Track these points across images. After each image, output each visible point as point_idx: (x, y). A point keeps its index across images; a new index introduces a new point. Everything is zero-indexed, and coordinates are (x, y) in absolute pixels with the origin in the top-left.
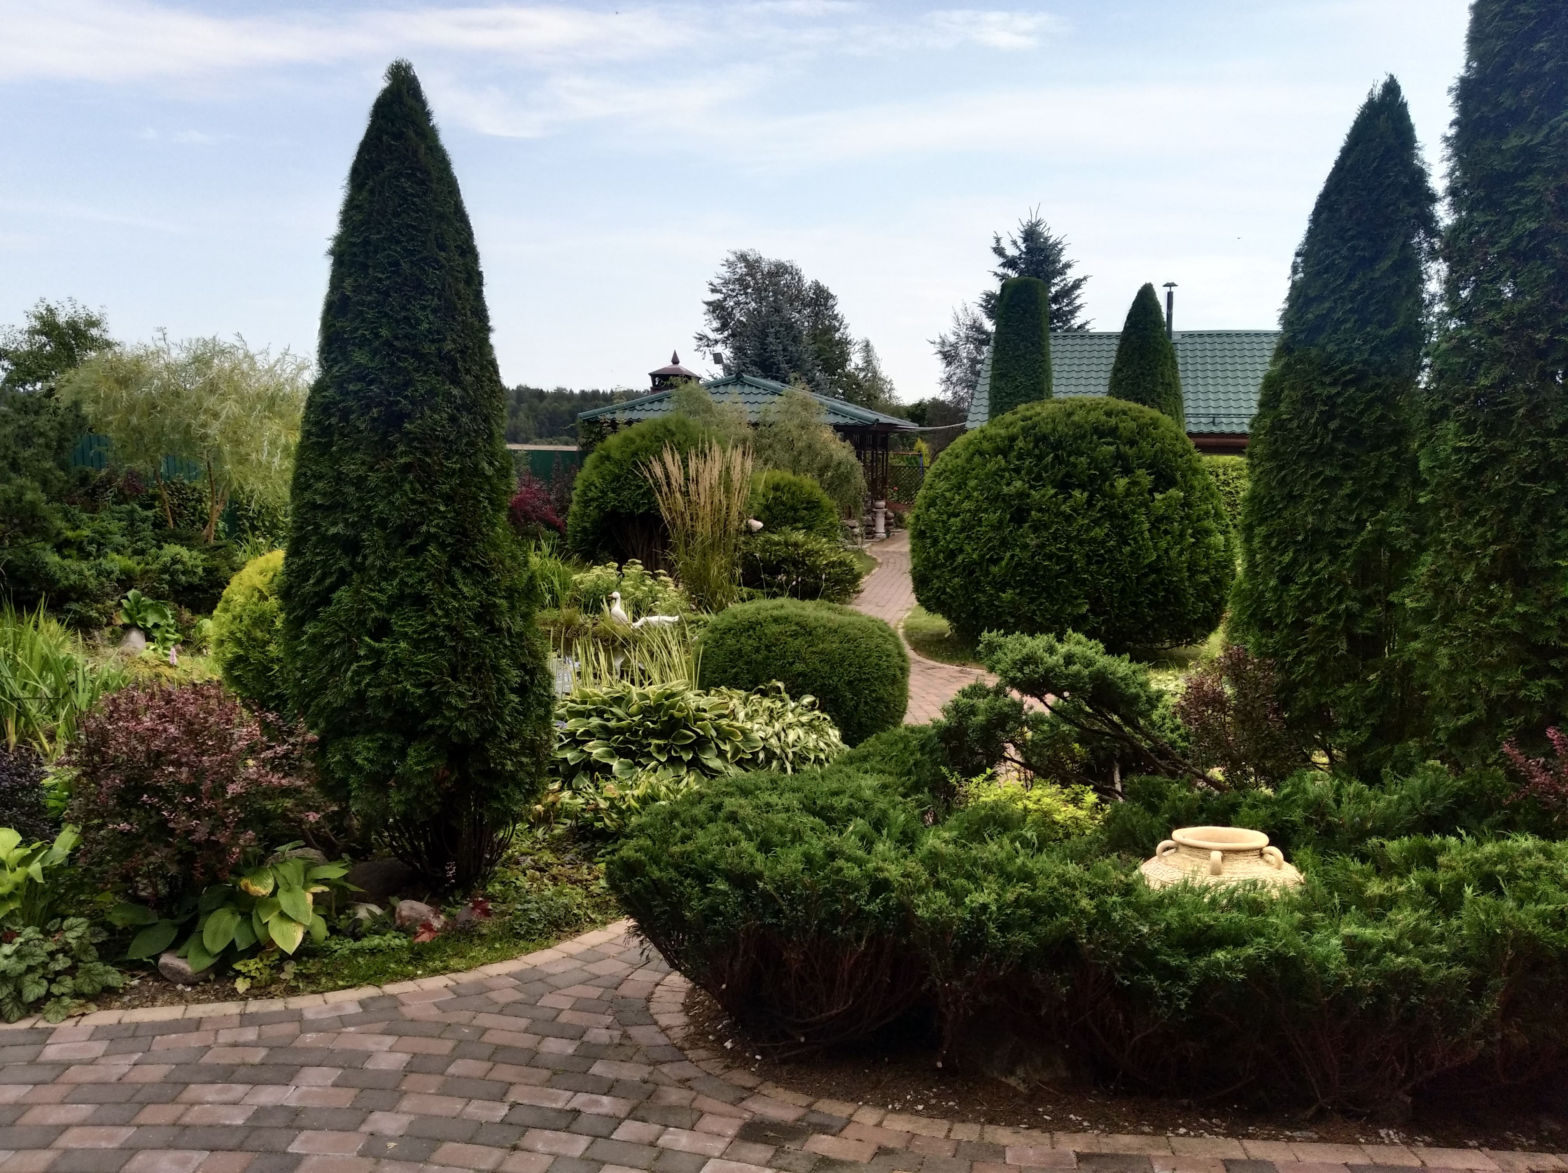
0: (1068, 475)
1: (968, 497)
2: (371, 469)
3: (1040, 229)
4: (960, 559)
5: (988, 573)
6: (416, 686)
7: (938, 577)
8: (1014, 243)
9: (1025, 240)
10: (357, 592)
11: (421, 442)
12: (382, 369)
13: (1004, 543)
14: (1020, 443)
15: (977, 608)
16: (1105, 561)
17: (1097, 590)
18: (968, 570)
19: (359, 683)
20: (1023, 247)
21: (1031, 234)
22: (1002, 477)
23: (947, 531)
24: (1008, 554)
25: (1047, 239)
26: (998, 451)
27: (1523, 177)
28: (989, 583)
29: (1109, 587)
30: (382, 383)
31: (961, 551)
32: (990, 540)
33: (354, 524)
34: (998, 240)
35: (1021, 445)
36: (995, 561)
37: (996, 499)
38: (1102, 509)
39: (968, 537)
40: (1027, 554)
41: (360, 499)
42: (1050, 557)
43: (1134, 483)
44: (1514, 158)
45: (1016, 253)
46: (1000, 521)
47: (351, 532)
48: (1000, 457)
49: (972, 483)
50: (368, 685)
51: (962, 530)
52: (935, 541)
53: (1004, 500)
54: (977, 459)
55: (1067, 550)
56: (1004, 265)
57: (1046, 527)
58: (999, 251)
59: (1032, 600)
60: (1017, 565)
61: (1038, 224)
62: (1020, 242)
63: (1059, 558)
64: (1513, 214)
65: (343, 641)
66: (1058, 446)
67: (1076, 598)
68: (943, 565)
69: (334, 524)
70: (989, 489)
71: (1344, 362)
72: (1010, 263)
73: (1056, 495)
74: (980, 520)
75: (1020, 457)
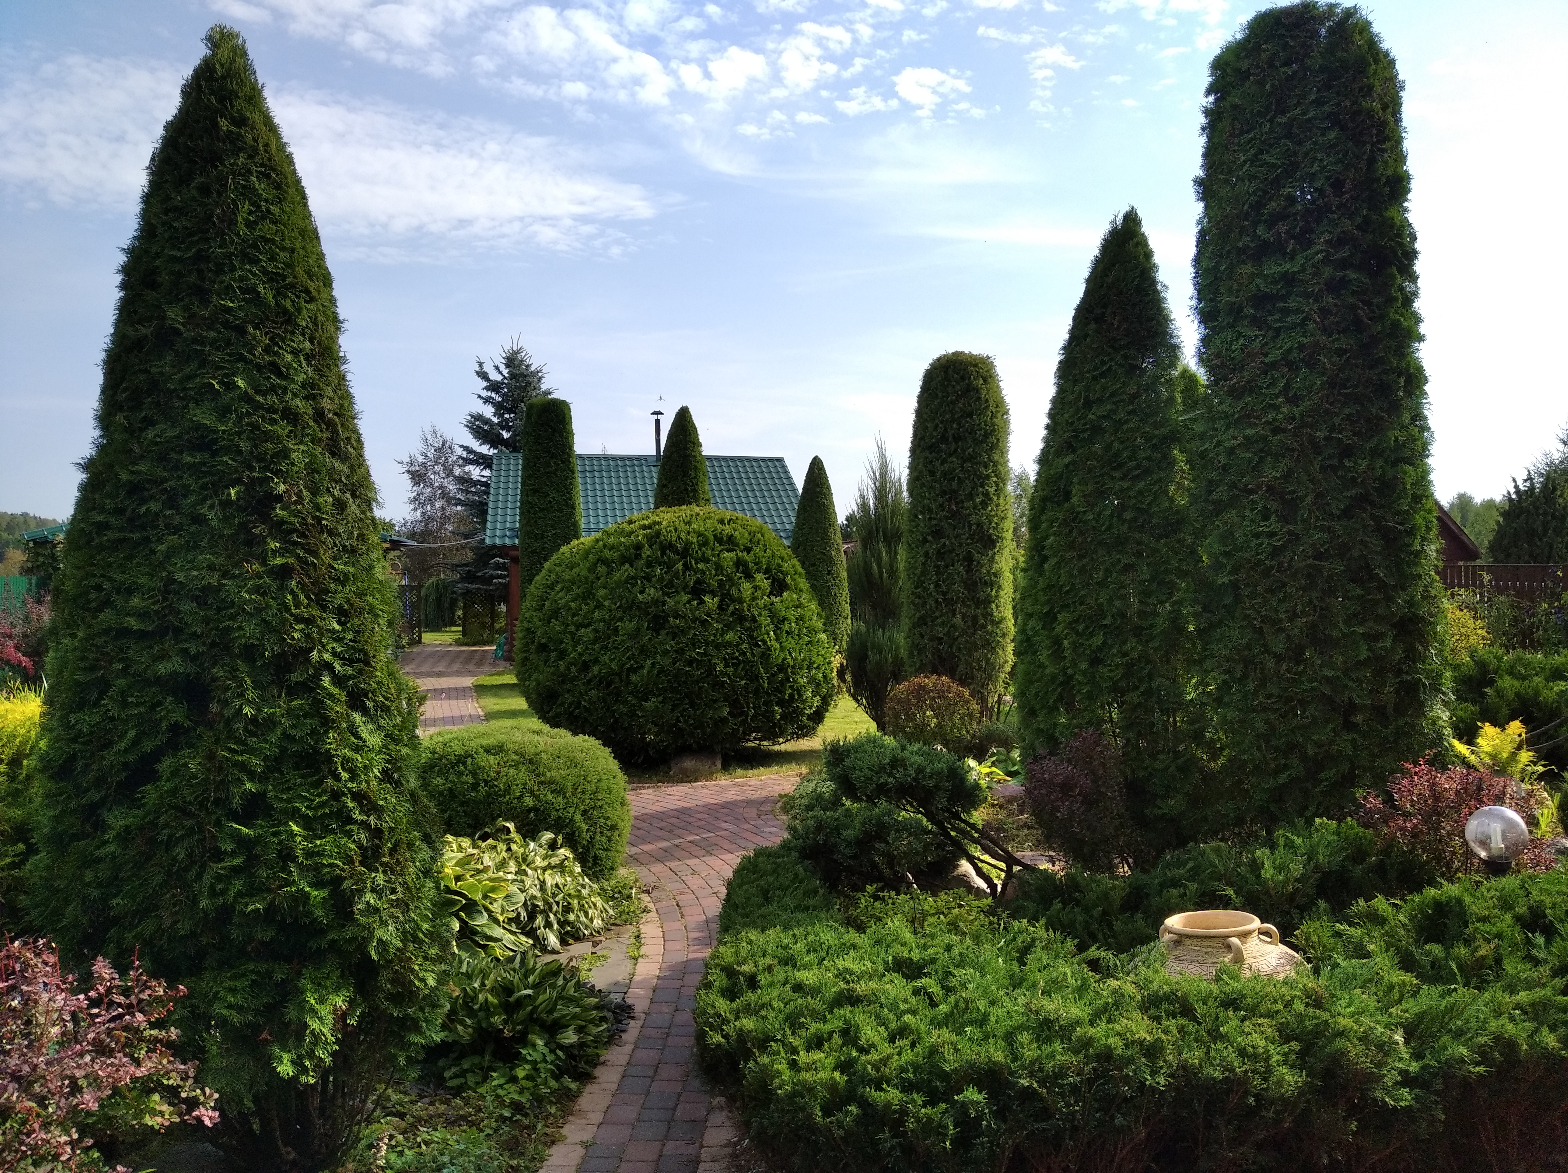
0: (698, 582)
1: (599, 606)
2: (225, 575)
3: (519, 357)
4: (596, 669)
5: (629, 682)
6: (315, 885)
7: (569, 691)
8: (497, 368)
9: (507, 366)
10: (211, 756)
11: (303, 535)
12: (239, 434)
13: (643, 650)
14: (647, 552)
15: (616, 721)
16: (739, 664)
17: (735, 692)
18: (605, 682)
19: (224, 892)
20: (505, 372)
21: (513, 361)
22: (633, 585)
23: (577, 643)
24: (649, 662)
25: (528, 366)
26: (624, 560)
27: (1284, 299)
28: (631, 693)
29: (745, 688)
30: (240, 452)
31: (596, 661)
32: (628, 649)
33: (195, 658)
34: (481, 365)
35: (648, 553)
36: (634, 670)
37: (631, 607)
38: (733, 614)
39: (605, 648)
40: (667, 661)
41: (206, 621)
42: (690, 663)
43: (756, 588)
44: (1275, 282)
45: (499, 378)
46: (638, 630)
47: (192, 669)
48: (627, 565)
49: (602, 592)
50: (240, 894)
51: (594, 642)
52: (562, 655)
53: (638, 608)
54: (602, 569)
55: (705, 654)
56: (487, 388)
57: (683, 632)
58: (483, 375)
59: (674, 707)
60: (659, 673)
61: (518, 352)
62: (502, 368)
63: (699, 663)
64: (1278, 331)
65: (191, 832)
66: (685, 553)
67: (715, 701)
68: (574, 678)
69: (163, 656)
70: (621, 597)
71: (1130, 459)
72: (494, 387)
73: (689, 602)
74: (616, 630)
75: (649, 564)
